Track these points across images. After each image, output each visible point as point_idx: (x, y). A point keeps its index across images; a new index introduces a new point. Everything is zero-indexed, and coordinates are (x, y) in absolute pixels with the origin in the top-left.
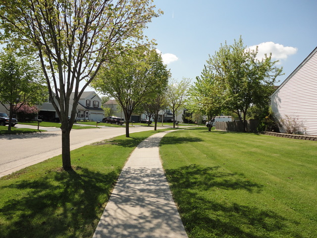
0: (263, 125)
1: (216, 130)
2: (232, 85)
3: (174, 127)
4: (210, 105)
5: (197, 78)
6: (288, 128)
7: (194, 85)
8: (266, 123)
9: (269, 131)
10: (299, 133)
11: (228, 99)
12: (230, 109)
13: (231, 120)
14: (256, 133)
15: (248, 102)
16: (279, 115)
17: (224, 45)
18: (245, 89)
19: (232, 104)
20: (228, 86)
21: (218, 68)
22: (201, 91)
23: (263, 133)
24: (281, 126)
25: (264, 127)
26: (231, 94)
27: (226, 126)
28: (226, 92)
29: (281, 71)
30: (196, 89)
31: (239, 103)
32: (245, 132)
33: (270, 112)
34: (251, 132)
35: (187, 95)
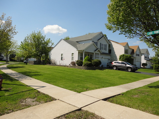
0: (46, 62)
1: (29, 64)
2: (36, 47)
3: (7, 63)
4: (27, 54)
5: (22, 42)
6: (53, 63)
7: (20, 45)
8: (47, 61)
9: (48, 64)
10: (56, 64)
11: (34, 53)
12: (35, 56)
13: (35, 60)
14: (44, 65)
15: (42, 54)
16: (51, 59)
17: (33, 32)
18: (41, 50)
19: (36, 54)
20: (34, 48)
21: (31, 40)
22: (23, 48)
23: (46, 65)
24: (51, 62)
25: (46, 63)
26: (36, 51)
27: (33, 62)
28: (34, 50)
29: (53, 44)
30: (20, 47)
31: (38, 54)
32: (40, 64)
33: (48, 58)
34: (42, 64)
35: (15, 48)
